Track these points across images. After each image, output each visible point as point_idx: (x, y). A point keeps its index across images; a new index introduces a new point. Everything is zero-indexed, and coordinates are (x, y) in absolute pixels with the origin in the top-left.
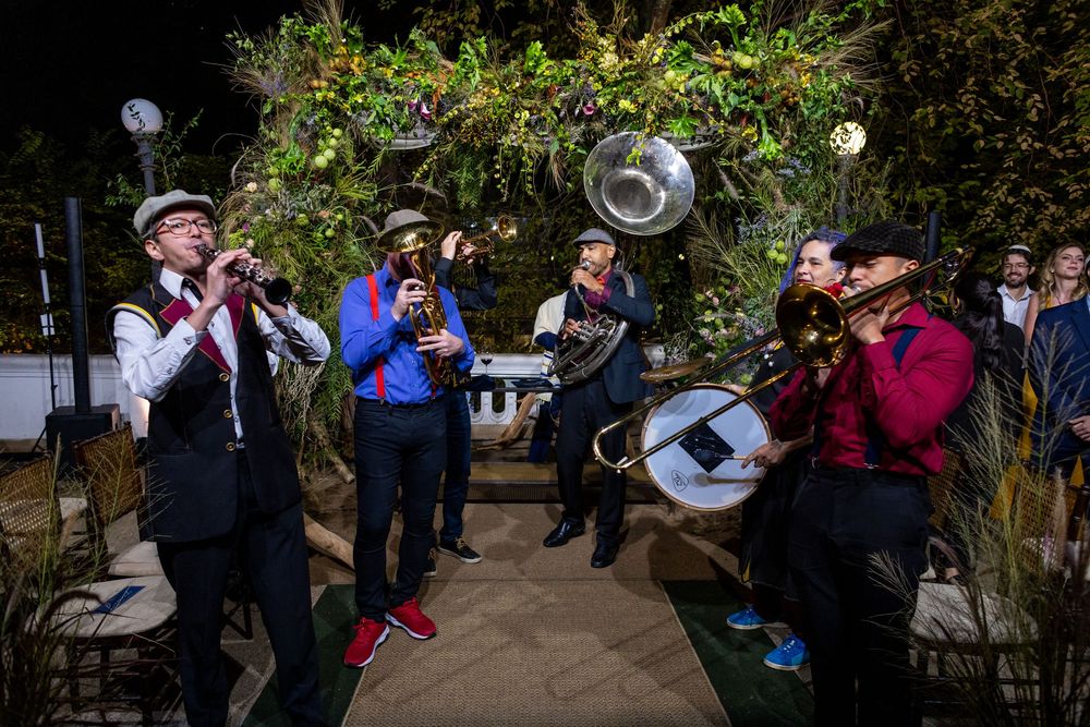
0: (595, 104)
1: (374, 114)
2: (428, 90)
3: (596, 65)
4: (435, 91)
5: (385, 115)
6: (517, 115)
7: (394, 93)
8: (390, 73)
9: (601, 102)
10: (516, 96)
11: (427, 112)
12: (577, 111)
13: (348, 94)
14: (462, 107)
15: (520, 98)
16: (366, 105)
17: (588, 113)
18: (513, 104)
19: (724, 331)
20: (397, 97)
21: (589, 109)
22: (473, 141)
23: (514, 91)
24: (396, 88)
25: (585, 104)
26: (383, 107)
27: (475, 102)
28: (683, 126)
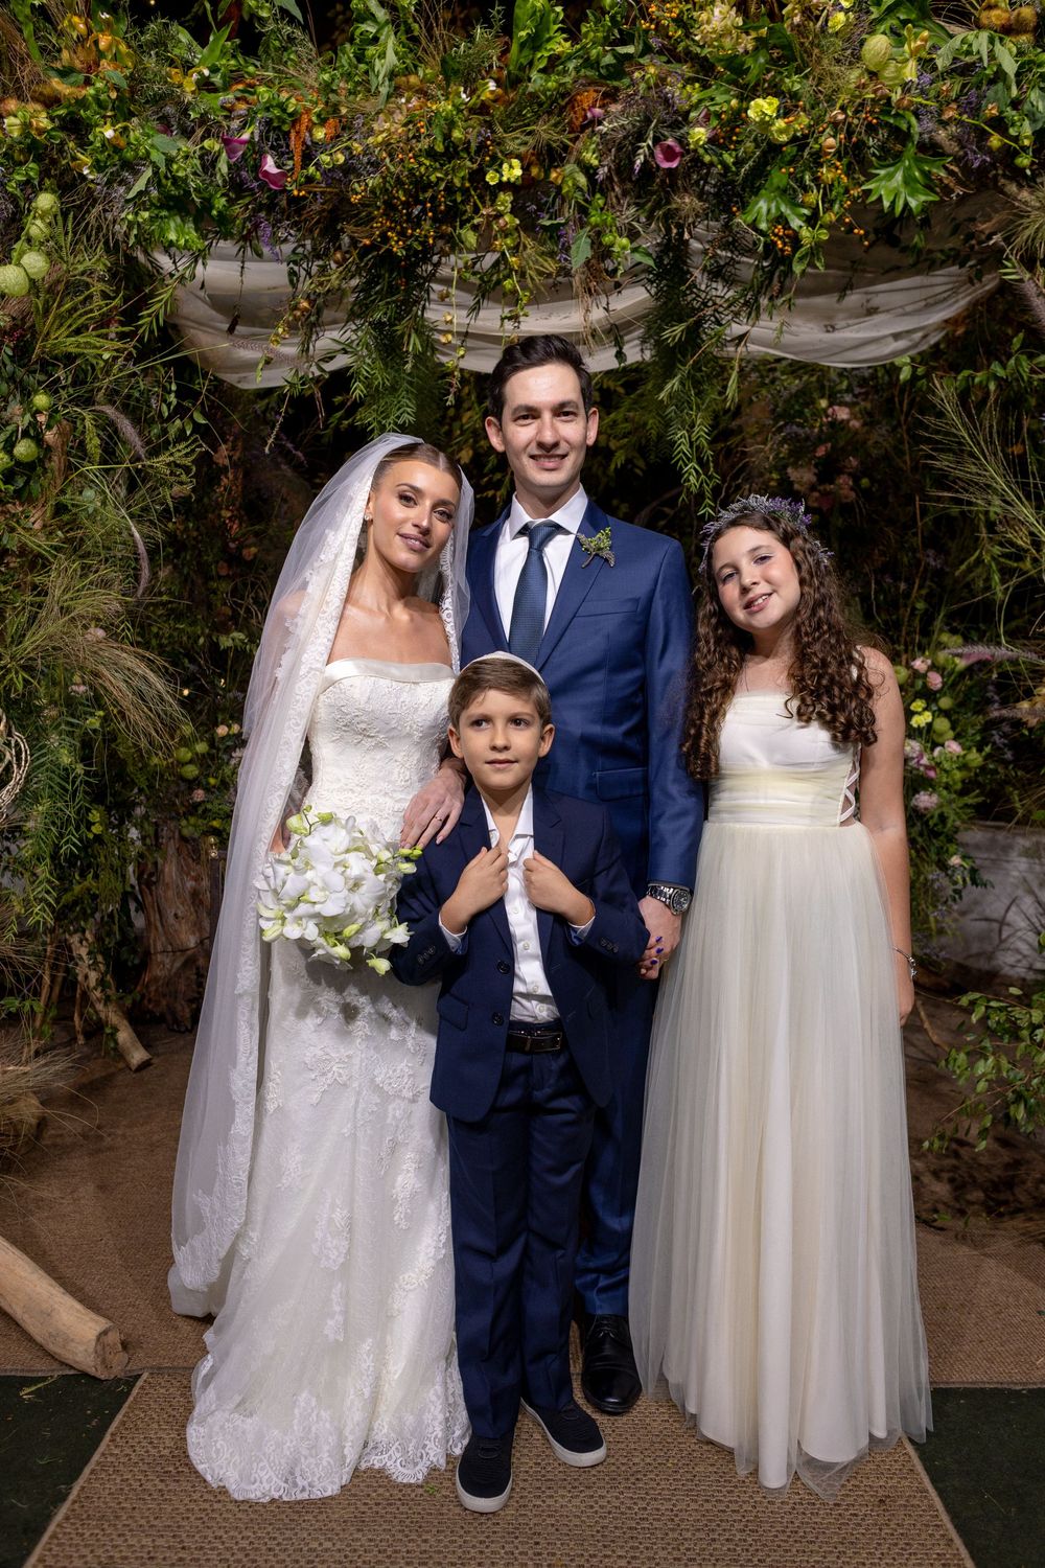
0: (682, 141)
1: (149, 173)
2: (277, 112)
3: (688, 35)
4: (295, 118)
5: (175, 180)
6: (491, 178)
7: (200, 132)
8: (190, 85)
9: (700, 134)
10: (489, 125)
11: (275, 171)
12: (639, 161)
13: (90, 127)
14: (357, 148)
15: (499, 129)
16: (129, 155)
17: (666, 165)
18: (482, 147)
19: (954, 747)
20: (207, 144)
21: (670, 154)
22: (385, 239)
23: (483, 109)
24: (203, 119)
25: (656, 140)
26: (170, 161)
27: (388, 127)
28: (908, 181)
